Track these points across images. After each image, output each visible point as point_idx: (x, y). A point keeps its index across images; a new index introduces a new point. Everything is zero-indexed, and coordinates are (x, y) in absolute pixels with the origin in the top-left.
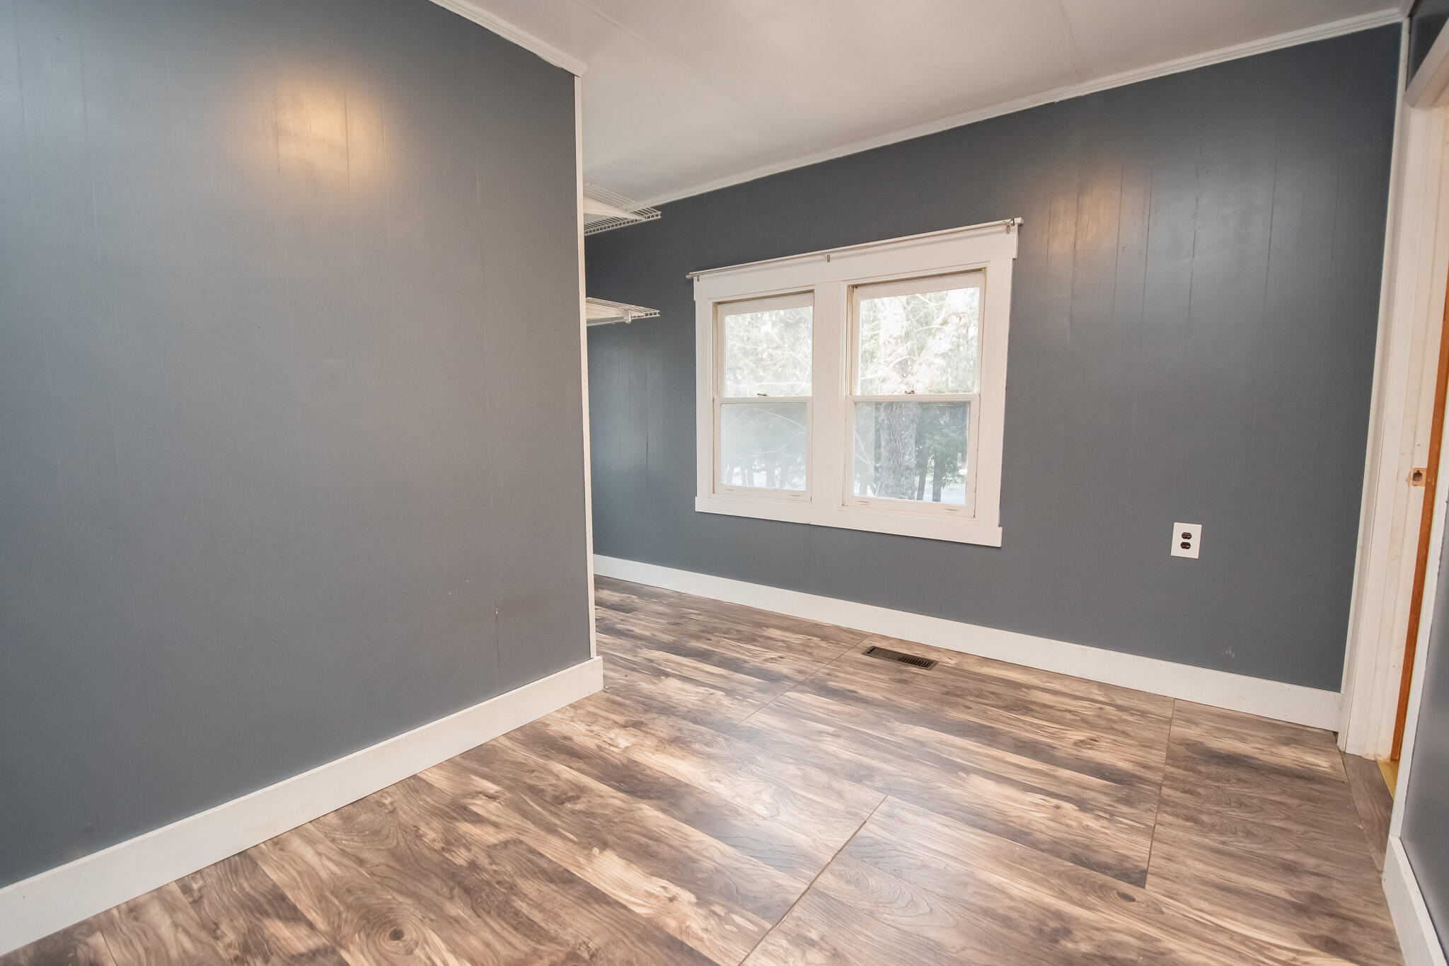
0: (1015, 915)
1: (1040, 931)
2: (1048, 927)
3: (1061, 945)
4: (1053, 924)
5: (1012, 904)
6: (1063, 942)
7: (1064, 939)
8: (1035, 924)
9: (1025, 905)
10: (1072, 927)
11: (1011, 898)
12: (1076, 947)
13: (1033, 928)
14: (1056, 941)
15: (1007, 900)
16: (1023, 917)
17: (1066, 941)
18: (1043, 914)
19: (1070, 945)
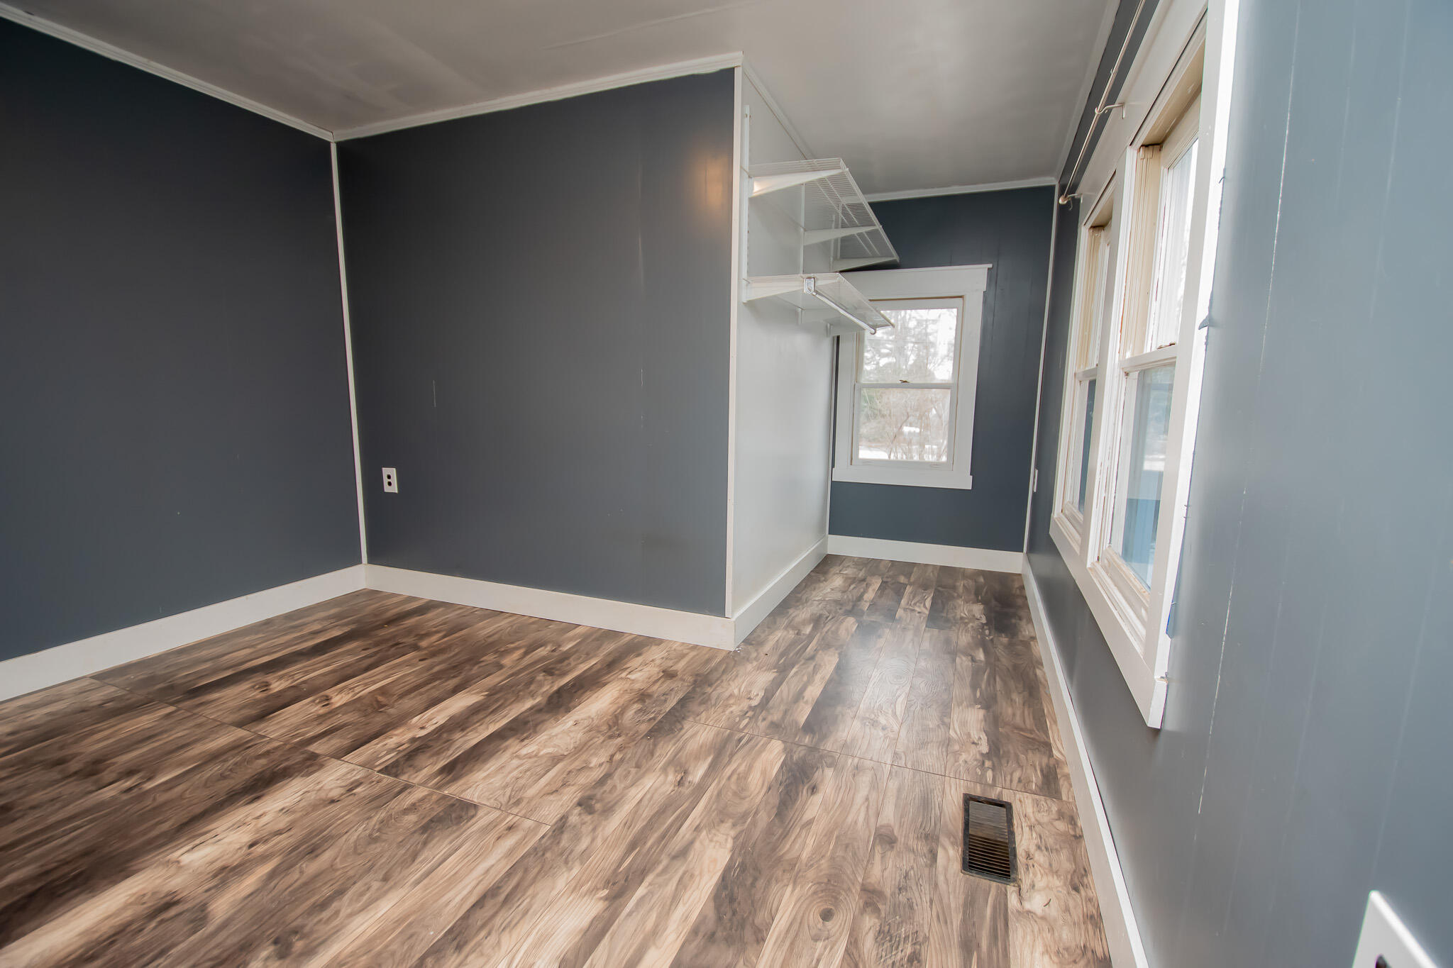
0: (325, 914)
1: (295, 932)
2: (297, 940)
3: (269, 945)
4: (299, 945)
5: (342, 914)
6: (272, 948)
7: (274, 951)
8: (307, 929)
9: (337, 926)
10: (288, 961)
11: (352, 915)
12: (260, 958)
13: (303, 927)
14: (276, 942)
15: (349, 911)
16: (320, 921)
17: (272, 952)
18: (315, 940)
19: (264, 954)
